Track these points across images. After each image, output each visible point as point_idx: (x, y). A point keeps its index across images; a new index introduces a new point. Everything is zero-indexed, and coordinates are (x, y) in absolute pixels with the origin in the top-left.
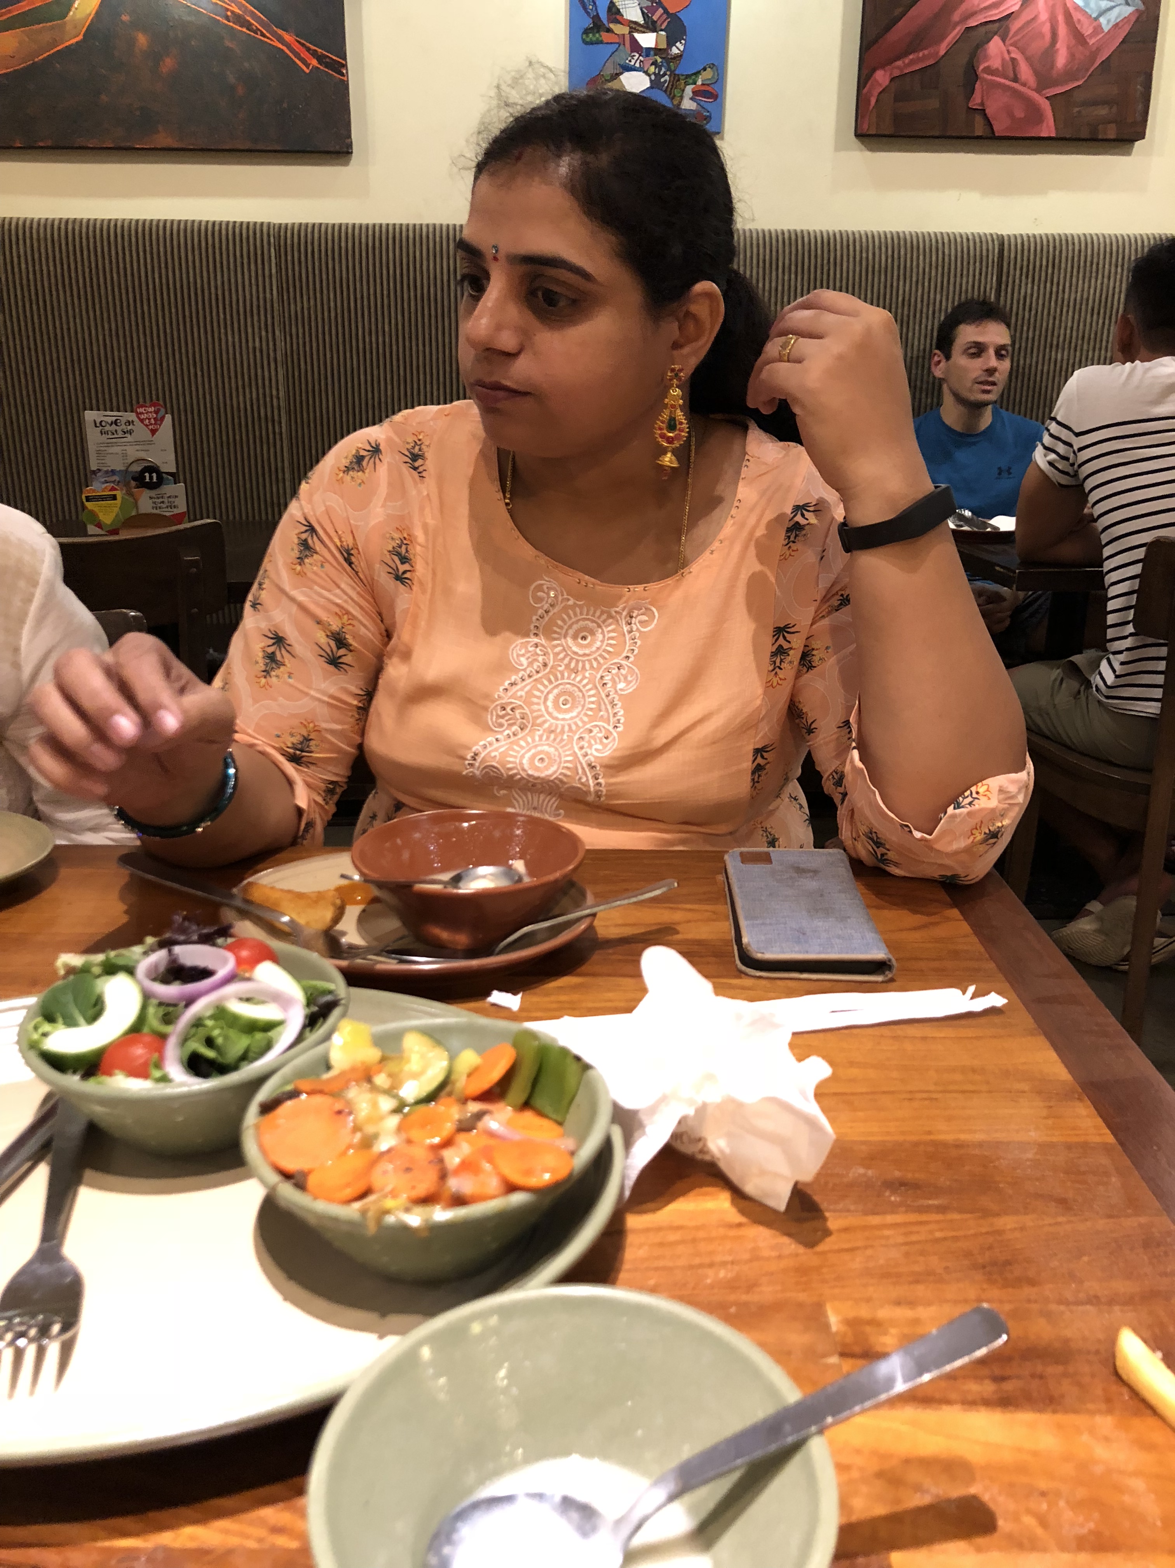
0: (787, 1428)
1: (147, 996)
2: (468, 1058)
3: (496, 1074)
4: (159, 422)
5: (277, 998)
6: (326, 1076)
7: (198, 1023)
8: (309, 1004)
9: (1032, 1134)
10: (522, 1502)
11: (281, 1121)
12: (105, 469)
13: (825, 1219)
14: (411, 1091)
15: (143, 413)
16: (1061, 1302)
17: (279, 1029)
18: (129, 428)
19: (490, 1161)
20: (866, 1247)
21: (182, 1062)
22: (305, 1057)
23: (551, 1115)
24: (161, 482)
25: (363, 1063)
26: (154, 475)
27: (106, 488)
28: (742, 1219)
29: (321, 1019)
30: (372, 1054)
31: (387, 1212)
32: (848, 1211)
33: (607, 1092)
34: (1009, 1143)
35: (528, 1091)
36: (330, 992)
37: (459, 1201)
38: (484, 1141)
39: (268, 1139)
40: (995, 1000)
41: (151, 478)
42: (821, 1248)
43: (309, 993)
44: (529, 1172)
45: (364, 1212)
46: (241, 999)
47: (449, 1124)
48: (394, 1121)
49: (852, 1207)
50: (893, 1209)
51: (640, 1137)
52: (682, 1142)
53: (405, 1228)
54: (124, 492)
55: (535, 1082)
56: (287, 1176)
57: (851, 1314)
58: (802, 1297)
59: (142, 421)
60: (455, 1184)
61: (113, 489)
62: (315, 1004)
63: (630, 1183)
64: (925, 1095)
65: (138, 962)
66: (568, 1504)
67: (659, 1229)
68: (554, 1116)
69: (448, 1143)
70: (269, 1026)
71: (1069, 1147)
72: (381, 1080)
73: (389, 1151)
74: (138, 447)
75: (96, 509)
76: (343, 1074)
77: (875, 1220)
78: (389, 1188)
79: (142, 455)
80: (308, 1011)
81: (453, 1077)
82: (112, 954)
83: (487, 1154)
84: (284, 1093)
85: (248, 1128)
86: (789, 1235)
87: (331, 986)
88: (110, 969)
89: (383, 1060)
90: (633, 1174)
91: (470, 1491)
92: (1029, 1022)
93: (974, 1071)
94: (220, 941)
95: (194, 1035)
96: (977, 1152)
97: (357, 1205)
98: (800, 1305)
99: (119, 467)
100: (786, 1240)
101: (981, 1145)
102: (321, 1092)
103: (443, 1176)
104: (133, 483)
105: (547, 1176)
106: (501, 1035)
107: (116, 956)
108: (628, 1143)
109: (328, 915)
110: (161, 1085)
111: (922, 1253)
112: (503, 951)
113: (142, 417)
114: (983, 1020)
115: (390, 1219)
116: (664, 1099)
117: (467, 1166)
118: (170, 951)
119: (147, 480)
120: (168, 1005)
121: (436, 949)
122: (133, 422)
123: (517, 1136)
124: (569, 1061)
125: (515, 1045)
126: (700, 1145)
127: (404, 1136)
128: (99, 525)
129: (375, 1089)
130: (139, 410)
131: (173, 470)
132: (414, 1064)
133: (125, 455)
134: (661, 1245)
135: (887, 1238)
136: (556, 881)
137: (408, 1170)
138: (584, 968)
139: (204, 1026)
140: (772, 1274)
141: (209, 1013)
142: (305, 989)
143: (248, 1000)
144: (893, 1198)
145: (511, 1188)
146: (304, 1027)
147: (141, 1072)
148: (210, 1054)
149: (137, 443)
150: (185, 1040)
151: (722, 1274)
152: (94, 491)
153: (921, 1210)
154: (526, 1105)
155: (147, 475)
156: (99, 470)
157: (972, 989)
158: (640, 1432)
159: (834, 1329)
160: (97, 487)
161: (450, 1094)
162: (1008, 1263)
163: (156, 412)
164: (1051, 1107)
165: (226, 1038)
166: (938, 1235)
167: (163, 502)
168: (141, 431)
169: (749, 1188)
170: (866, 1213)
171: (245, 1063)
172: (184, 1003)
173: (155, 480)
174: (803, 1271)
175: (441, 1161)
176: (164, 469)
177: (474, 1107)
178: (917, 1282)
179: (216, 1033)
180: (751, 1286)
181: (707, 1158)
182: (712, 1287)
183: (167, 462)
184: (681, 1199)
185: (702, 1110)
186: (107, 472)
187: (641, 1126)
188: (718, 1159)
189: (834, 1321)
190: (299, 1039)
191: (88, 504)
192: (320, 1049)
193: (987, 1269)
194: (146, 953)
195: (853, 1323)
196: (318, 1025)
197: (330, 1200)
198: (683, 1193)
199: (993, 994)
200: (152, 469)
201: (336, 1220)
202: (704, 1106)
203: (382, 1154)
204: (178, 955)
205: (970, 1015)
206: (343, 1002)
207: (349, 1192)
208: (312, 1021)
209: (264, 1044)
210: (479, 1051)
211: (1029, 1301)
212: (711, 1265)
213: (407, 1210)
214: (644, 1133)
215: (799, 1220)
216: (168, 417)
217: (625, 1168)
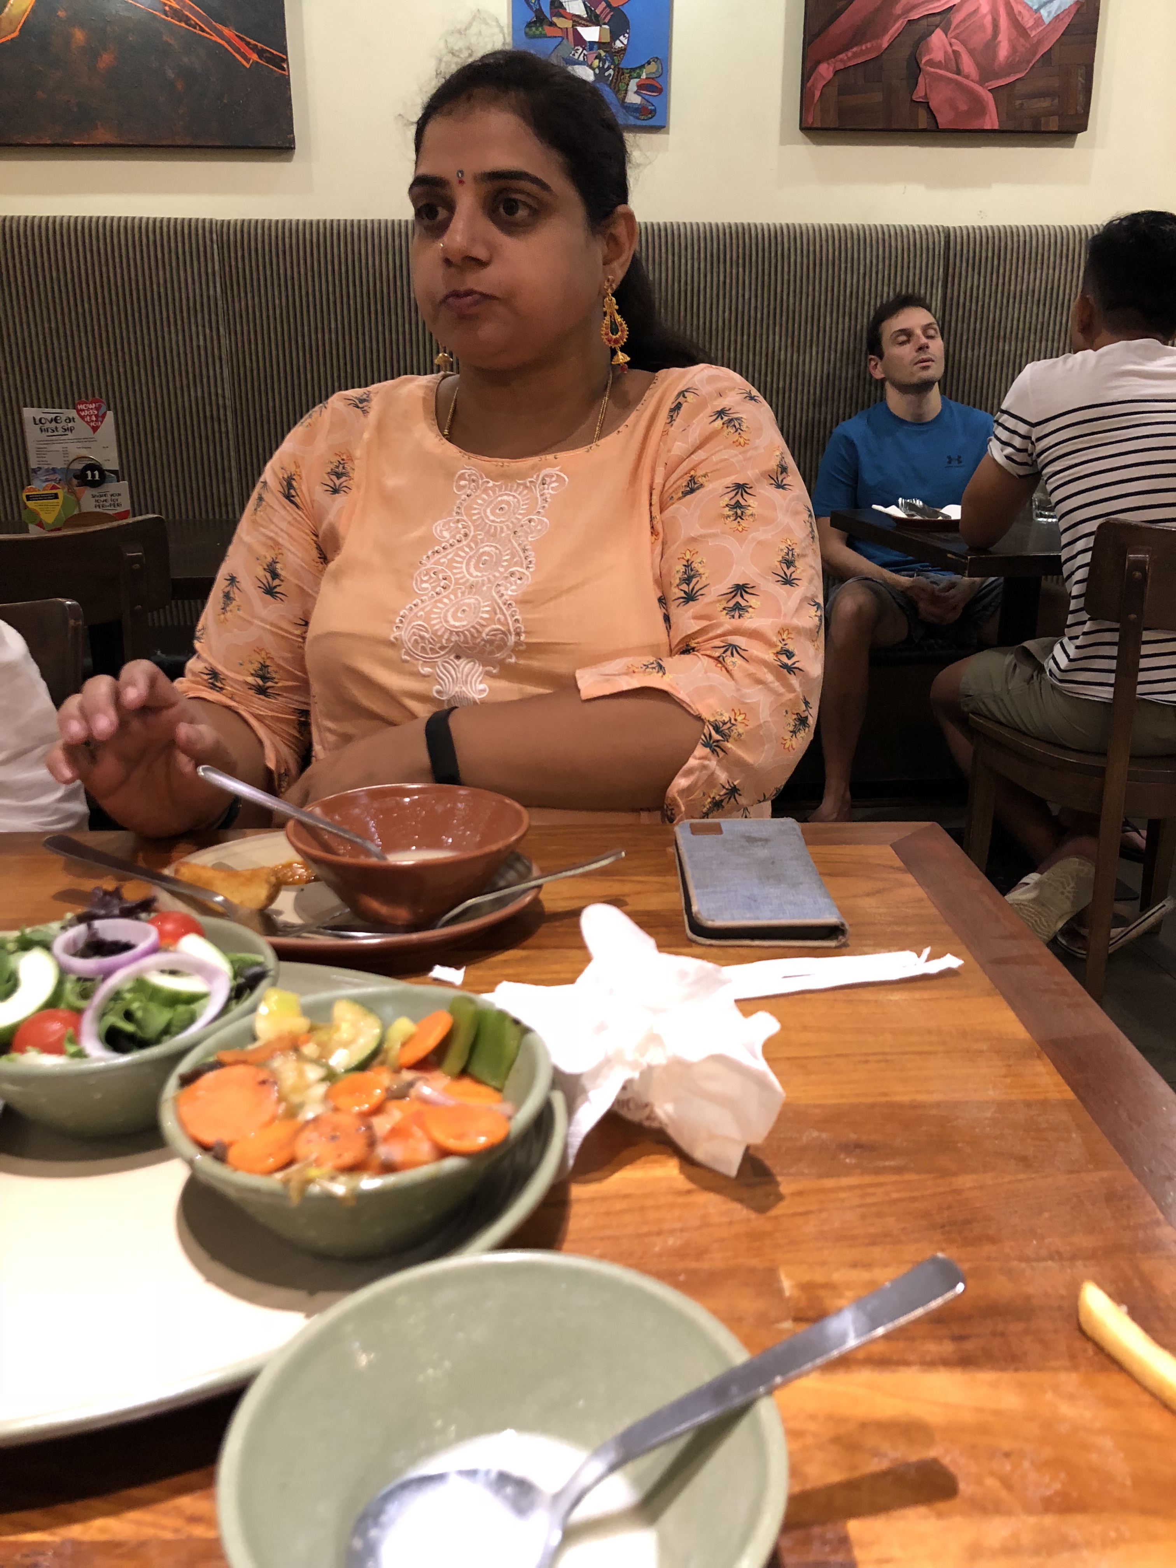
0: (734, 1390)
1: (63, 972)
2: (403, 1026)
3: (432, 1041)
4: (100, 419)
5: (201, 969)
6: (251, 1047)
7: (116, 996)
8: (236, 975)
9: (991, 1093)
10: (454, 1480)
11: (201, 1093)
12: (46, 467)
13: (777, 1184)
14: (340, 1059)
15: (83, 410)
16: (1022, 1259)
17: (203, 1002)
18: (70, 425)
19: (422, 1126)
20: (821, 1211)
21: (99, 1037)
22: (230, 1029)
23: (489, 1081)
24: (103, 479)
25: (290, 1033)
26: (96, 473)
27: (47, 486)
28: (689, 1186)
29: (248, 991)
30: (300, 1024)
31: (310, 1181)
32: (803, 1174)
33: (547, 1055)
34: (967, 1103)
35: (465, 1057)
36: (259, 964)
37: (388, 1168)
38: (417, 1106)
39: (186, 1111)
40: (951, 962)
41: (93, 476)
42: (775, 1212)
43: (237, 967)
44: (461, 1136)
45: (286, 1182)
46: (163, 972)
47: (378, 1091)
48: (320, 1090)
49: (806, 1171)
50: (848, 1171)
51: (583, 1103)
52: (629, 1109)
53: (330, 1198)
54: (66, 489)
55: (473, 1049)
56: (205, 1148)
57: (807, 1278)
58: (754, 1262)
59: (83, 418)
60: (383, 1152)
61: (54, 488)
62: (241, 976)
63: (573, 1151)
64: (880, 1057)
65: (55, 937)
66: (504, 1479)
67: (605, 1198)
68: (494, 1083)
69: (378, 1110)
70: (193, 999)
71: (1028, 1104)
72: (310, 1049)
73: (316, 1120)
74: (79, 445)
75: (37, 509)
76: (268, 1044)
77: (830, 1183)
78: (313, 1157)
79: (84, 452)
80: (234, 983)
81: (385, 1046)
82: (28, 930)
83: (418, 1119)
84: (204, 1064)
85: (166, 1100)
86: (741, 1200)
87: (260, 958)
88: (26, 945)
89: (312, 1030)
90: (576, 1142)
91: (400, 1471)
92: (986, 982)
93: (930, 1032)
94: (143, 915)
95: (111, 1010)
96: (934, 1112)
97: (279, 1176)
98: (752, 1271)
99: (60, 465)
100: (737, 1206)
101: (938, 1105)
102: (244, 1062)
103: (372, 1143)
104: (75, 481)
105: (482, 1140)
106: (438, 1002)
107: (33, 932)
108: (571, 1110)
109: (262, 892)
110: (77, 1060)
111: (879, 1215)
112: (444, 926)
113: (83, 414)
114: (940, 982)
115: (315, 1189)
116: (607, 1063)
117: (397, 1133)
118: (90, 926)
119: (90, 478)
120: (86, 980)
121: (376, 925)
122: (73, 419)
123: (451, 1102)
124: (508, 1024)
125: (452, 1012)
126: (647, 1112)
127: (332, 1104)
128: (41, 525)
129: (302, 1058)
130: (80, 407)
131: (117, 468)
132: (345, 1031)
133: (66, 453)
134: (608, 1214)
135: (843, 1200)
136: (499, 851)
137: (333, 1138)
138: (530, 942)
139: (123, 999)
140: (722, 1240)
141: (129, 985)
142: (232, 962)
143: (173, 973)
144: (848, 1161)
145: (444, 1153)
146: (229, 1000)
147: (55, 1049)
148: (129, 1027)
149: (78, 440)
150: (103, 1015)
151: (671, 1241)
152: (34, 490)
153: (877, 1171)
154: (464, 1073)
155: (89, 473)
156: (40, 468)
157: (927, 951)
158: (581, 1403)
159: (787, 1293)
160: (38, 486)
161: (383, 1063)
162: (967, 1222)
163: (97, 409)
164: (1010, 1066)
165: (145, 1010)
166: (895, 1196)
167: (106, 501)
168: (82, 428)
169: (699, 1154)
170: (820, 1176)
171: (168, 1037)
172: (101, 977)
173: (97, 477)
174: (755, 1236)
175: (369, 1128)
176: (107, 466)
177: (408, 1076)
178: (873, 1244)
179: (135, 1006)
180: (700, 1253)
181: (655, 1125)
182: (660, 1255)
183: (110, 459)
184: (628, 1167)
185: (648, 1072)
186: (47, 470)
187: (584, 1091)
188: (666, 1125)
189: (787, 1285)
190: (225, 1010)
191: (30, 504)
192: (245, 1021)
193: (947, 1228)
194: (64, 928)
195: (807, 1287)
196: (244, 998)
197: (250, 1171)
198: (630, 1161)
199: (949, 955)
200: (93, 467)
201: (256, 1191)
202: (650, 1068)
203: (308, 1123)
204: (97, 929)
205: (925, 977)
206: (272, 973)
207: (271, 1162)
208: (238, 993)
209: (187, 1016)
210: (415, 1019)
211: (989, 1259)
212: (659, 1233)
213: (332, 1179)
214: (587, 1099)
215: (749, 1186)
216: (110, 415)
217: (567, 1136)
